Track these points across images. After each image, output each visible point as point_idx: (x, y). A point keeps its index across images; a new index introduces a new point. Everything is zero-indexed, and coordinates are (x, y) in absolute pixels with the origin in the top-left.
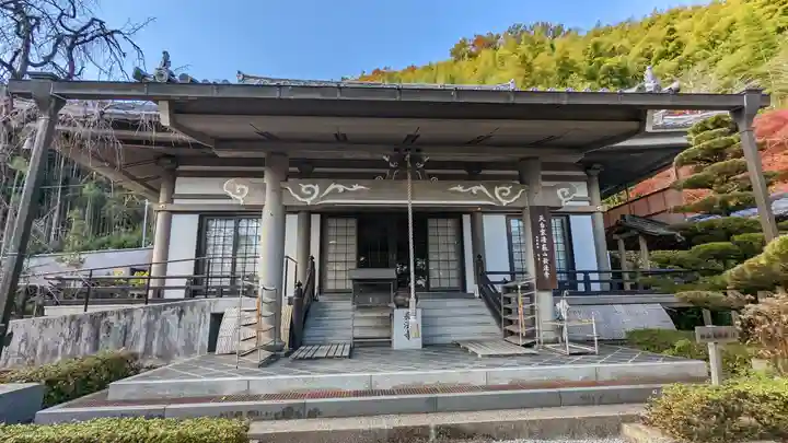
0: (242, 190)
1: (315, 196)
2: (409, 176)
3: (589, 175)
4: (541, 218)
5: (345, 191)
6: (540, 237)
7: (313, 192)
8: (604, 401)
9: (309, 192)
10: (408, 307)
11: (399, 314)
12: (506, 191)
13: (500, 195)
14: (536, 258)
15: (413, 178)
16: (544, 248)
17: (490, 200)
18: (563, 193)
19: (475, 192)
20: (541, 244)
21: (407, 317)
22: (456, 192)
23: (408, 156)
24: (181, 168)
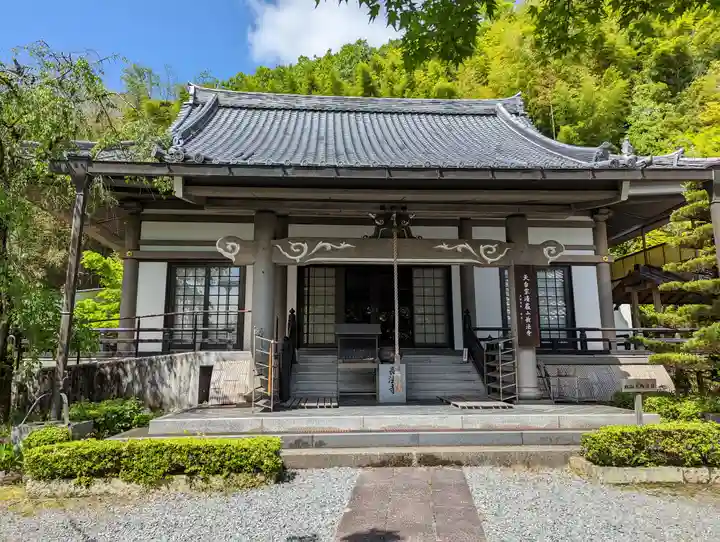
0: (234, 248)
1: (303, 254)
2: (395, 234)
3: (596, 221)
4: (526, 277)
5: (333, 249)
6: (524, 296)
7: (302, 251)
8: (560, 442)
9: (298, 250)
10: (393, 362)
11: (384, 369)
12: (491, 249)
13: (486, 254)
14: (519, 317)
15: (399, 237)
16: (527, 307)
17: (475, 258)
18: (550, 251)
19: (459, 250)
20: (524, 303)
21: (392, 371)
22: (441, 250)
23: (394, 215)
24: (146, 211)
